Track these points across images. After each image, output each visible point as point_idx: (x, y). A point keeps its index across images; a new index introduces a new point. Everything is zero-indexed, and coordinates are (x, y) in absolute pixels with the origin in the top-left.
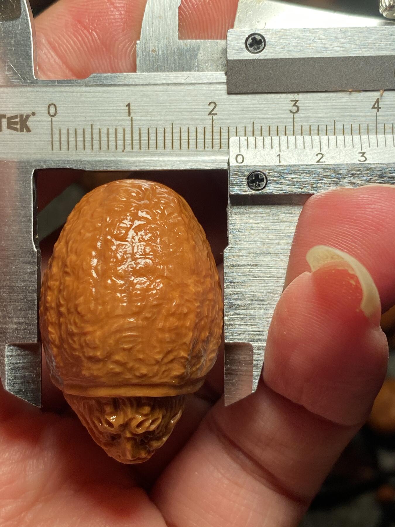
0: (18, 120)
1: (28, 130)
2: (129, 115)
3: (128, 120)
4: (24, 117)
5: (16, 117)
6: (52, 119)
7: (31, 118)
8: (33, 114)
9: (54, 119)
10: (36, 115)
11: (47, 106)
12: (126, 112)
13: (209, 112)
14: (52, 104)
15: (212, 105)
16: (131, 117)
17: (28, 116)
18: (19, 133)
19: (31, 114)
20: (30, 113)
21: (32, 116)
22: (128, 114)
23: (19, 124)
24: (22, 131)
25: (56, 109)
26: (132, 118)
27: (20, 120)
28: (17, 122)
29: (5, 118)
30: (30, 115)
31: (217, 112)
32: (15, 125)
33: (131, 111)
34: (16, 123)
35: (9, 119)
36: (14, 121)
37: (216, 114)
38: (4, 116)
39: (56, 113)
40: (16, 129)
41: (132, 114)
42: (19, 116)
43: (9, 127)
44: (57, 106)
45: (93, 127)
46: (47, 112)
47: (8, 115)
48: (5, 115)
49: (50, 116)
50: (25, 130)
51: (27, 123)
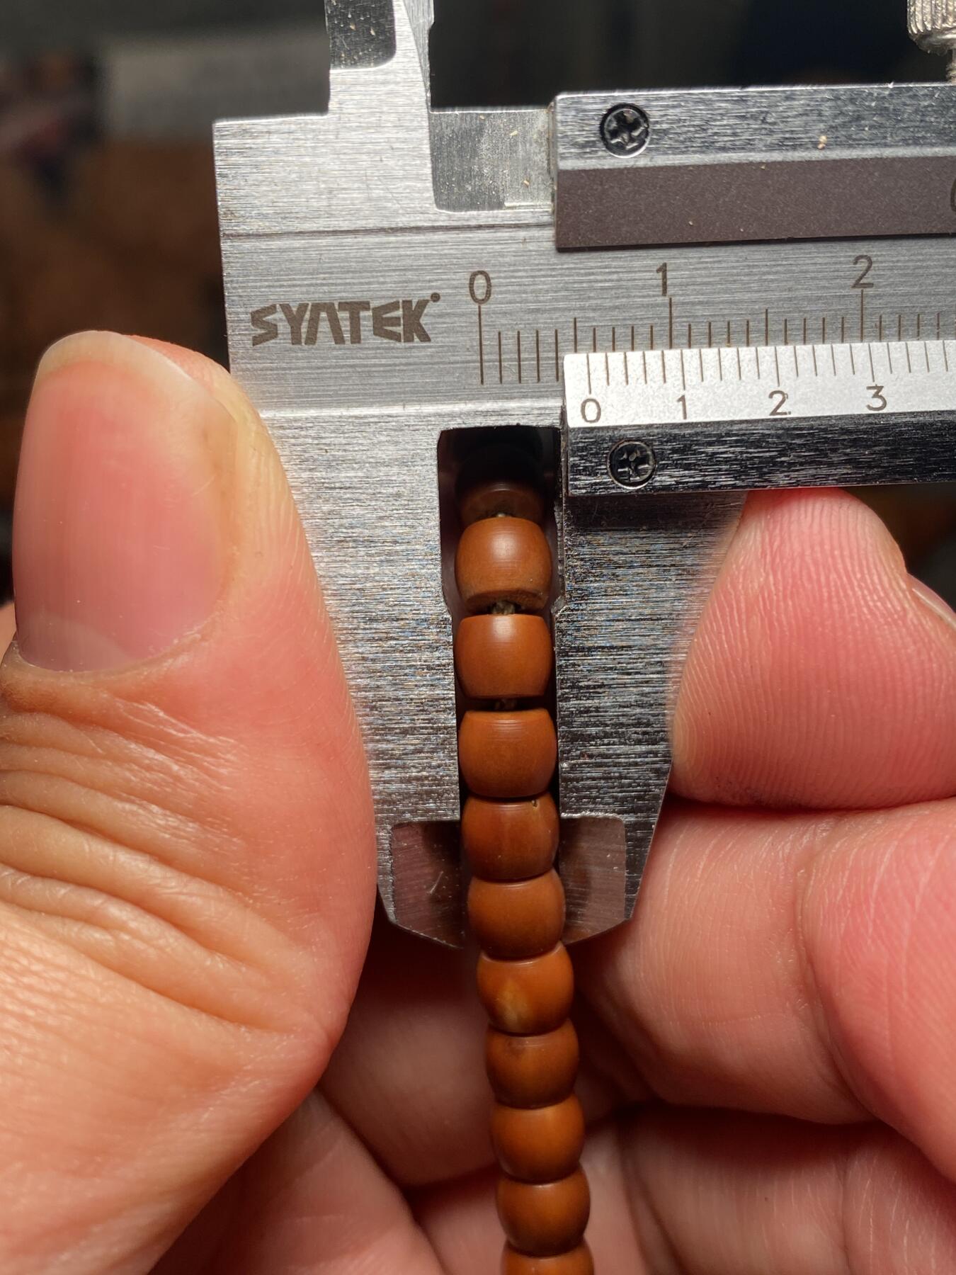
0: (399, 313)
1: (425, 337)
2: (665, 292)
3: (663, 305)
4: (414, 305)
5: (394, 306)
6: (480, 308)
7: (431, 308)
8: (436, 297)
9: (483, 306)
10: (442, 298)
11: (468, 277)
12: (658, 286)
13: (853, 282)
14: (482, 273)
15: (863, 265)
16: (666, 299)
17: (422, 304)
18: (402, 345)
19: (429, 298)
20: (427, 294)
21: (431, 303)
22: (661, 289)
23: (402, 322)
24: (409, 339)
25: (489, 285)
26: (671, 299)
27: (404, 315)
28: (398, 318)
29: (368, 309)
30: (427, 301)
31: (875, 281)
32: (392, 325)
33: (668, 282)
34: (395, 322)
35: (378, 311)
36: (388, 315)
37: (870, 285)
38: (365, 305)
39: (488, 293)
40: (395, 337)
41: (670, 291)
42: (401, 305)
43: (379, 330)
44: (491, 275)
45: (578, 324)
46: (468, 289)
47: (374, 304)
48: (368, 303)
49: (475, 300)
50: (415, 337)
51: (424, 321)
